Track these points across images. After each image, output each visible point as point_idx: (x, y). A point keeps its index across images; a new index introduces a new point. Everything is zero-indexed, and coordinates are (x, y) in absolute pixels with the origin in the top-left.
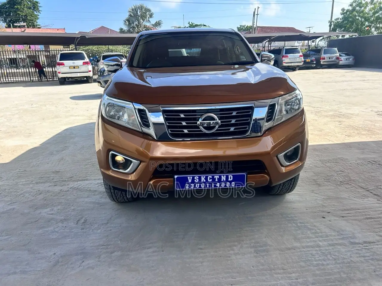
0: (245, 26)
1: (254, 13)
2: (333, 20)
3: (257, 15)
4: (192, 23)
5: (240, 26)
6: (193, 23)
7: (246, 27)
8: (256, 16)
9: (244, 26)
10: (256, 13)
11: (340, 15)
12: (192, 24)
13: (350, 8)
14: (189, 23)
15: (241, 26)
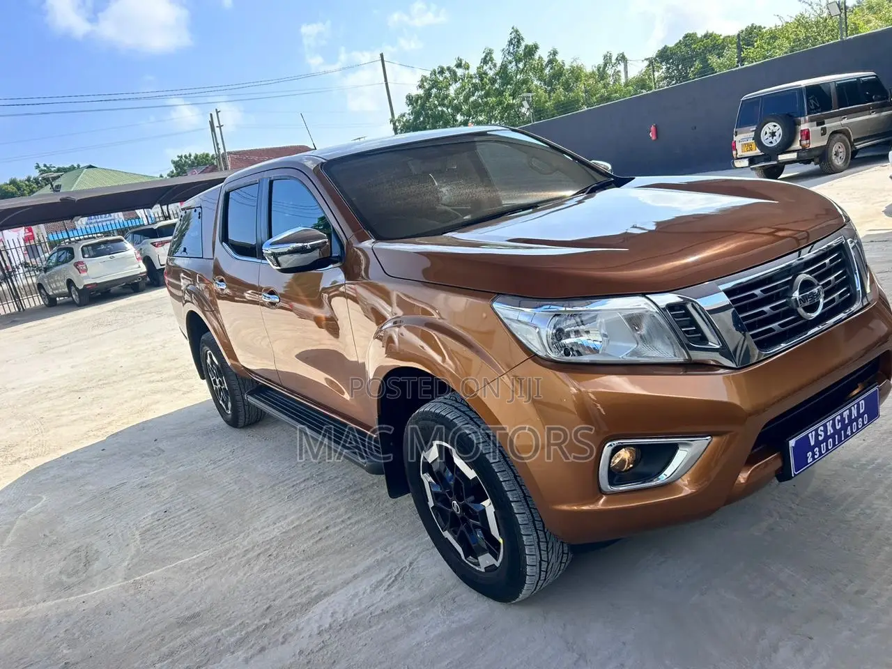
0: (190, 155)
1: (212, 123)
2: (396, 117)
3: (220, 127)
4: (45, 166)
5: (178, 157)
6: (48, 166)
7: (192, 158)
8: (217, 130)
9: (188, 155)
10: (216, 124)
11: (406, 106)
12: (48, 168)
13: (421, 92)
14: (38, 167)
15: (181, 157)
